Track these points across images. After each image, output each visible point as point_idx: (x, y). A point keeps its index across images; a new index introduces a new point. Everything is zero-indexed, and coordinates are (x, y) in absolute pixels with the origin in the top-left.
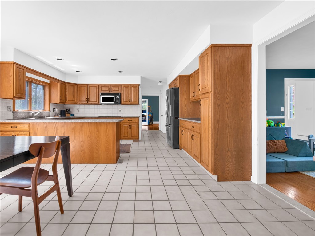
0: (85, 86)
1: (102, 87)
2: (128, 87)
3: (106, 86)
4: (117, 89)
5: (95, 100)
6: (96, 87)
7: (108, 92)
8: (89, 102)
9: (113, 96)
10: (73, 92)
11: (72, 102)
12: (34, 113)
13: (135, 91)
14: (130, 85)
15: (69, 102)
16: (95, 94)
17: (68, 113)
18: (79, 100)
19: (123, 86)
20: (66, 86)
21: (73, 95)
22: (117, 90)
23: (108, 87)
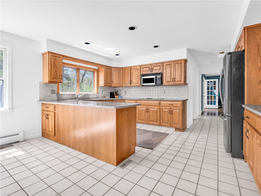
0: (129, 68)
1: (144, 68)
2: (171, 64)
3: (147, 66)
4: (158, 68)
5: (137, 82)
6: (138, 68)
7: (149, 72)
8: (132, 84)
9: (154, 77)
10: (119, 75)
11: (118, 85)
12: (78, 95)
13: (180, 68)
14: (174, 61)
15: (115, 85)
16: (137, 76)
17: (116, 95)
18: (124, 83)
19: (165, 64)
20: (112, 71)
21: (119, 78)
22: (158, 70)
23: (149, 67)
